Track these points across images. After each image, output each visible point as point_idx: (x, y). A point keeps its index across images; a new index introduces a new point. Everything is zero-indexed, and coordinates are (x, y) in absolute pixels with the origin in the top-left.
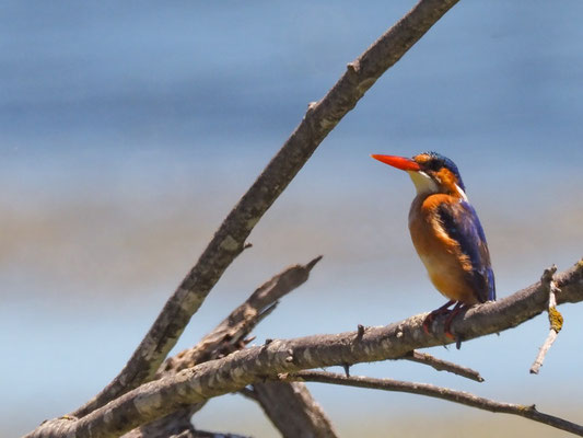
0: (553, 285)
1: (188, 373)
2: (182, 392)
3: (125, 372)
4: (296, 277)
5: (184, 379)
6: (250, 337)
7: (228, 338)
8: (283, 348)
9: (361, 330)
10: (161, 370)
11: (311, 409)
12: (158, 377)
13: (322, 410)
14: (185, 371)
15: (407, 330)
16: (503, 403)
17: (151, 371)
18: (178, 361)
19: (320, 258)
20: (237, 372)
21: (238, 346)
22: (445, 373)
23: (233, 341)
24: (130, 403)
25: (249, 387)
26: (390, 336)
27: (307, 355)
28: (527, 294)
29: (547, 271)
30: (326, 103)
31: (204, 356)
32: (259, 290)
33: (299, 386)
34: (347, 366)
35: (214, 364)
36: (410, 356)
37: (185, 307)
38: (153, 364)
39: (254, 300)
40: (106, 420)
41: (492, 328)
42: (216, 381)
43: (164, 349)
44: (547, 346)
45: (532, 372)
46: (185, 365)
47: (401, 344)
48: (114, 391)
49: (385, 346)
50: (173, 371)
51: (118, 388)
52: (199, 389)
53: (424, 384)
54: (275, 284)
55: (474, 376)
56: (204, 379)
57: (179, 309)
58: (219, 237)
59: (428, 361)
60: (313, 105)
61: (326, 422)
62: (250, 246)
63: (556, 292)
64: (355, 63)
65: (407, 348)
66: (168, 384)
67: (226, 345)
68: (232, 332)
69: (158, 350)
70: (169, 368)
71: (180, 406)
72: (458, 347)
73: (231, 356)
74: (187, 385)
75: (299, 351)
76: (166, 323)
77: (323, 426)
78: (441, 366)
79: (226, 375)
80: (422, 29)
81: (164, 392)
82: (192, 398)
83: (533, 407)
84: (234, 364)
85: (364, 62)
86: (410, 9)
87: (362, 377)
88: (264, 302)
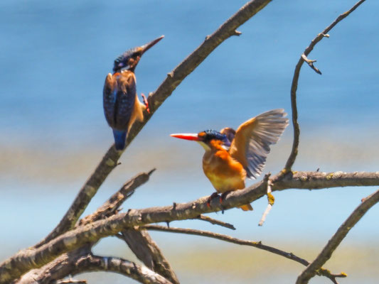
0: (269, 182)
1: (90, 226)
2: (87, 236)
3: (59, 226)
4: (143, 179)
5: (87, 229)
6: (120, 208)
7: (110, 209)
8: (136, 214)
9: (175, 205)
10: (77, 225)
11: (150, 244)
12: (75, 228)
13: (156, 244)
14: (88, 225)
15: (198, 205)
16: (246, 240)
17: (72, 226)
18: (85, 220)
19: (154, 170)
20: (114, 226)
21: (114, 213)
22: (216, 225)
23: (112, 210)
24: (61, 242)
25: (120, 233)
26: (190, 208)
27: (148, 217)
28: (257, 187)
29: (266, 176)
30: (157, 93)
31: (98, 217)
32: (125, 186)
33: (145, 233)
34: (168, 222)
35: (103, 222)
36: (199, 217)
37: (88, 194)
38: (73, 222)
39: (123, 190)
40: (50, 250)
41: (239, 204)
42: (103, 230)
43: (78, 214)
44: (267, 212)
45: (259, 225)
46: (88, 222)
47: (195, 211)
48: (53, 236)
49: (187, 212)
50: (83, 225)
51: (55, 234)
52: (95, 234)
53: (206, 231)
54: (133, 182)
55: (231, 227)
56: (97, 229)
57: (86, 195)
58: (105, 159)
59: (208, 220)
60: (151, 94)
61: (158, 251)
62: (120, 164)
63: (271, 185)
64: (171, 73)
65: (198, 214)
66: (80, 232)
67: (109, 212)
68: (112, 206)
69: (75, 215)
70: (81, 224)
71: (85, 243)
72: (223, 213)
73: (111, 218)
74: (89, 233)
75: (144, 215)
76: (79, 202)
77: (157, 252)
78: (214, 222)
79: (109, 227)
80: (204, 56)
81: (78, 236)
82: (92, 239)
83: (260, 242)
84: (112, 222)
85: (175, 72)
86: (199, 47)
87: (176, 228)
88: (127, 191)
